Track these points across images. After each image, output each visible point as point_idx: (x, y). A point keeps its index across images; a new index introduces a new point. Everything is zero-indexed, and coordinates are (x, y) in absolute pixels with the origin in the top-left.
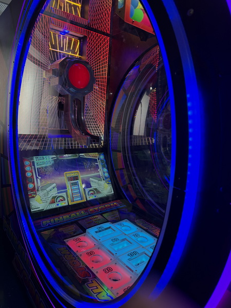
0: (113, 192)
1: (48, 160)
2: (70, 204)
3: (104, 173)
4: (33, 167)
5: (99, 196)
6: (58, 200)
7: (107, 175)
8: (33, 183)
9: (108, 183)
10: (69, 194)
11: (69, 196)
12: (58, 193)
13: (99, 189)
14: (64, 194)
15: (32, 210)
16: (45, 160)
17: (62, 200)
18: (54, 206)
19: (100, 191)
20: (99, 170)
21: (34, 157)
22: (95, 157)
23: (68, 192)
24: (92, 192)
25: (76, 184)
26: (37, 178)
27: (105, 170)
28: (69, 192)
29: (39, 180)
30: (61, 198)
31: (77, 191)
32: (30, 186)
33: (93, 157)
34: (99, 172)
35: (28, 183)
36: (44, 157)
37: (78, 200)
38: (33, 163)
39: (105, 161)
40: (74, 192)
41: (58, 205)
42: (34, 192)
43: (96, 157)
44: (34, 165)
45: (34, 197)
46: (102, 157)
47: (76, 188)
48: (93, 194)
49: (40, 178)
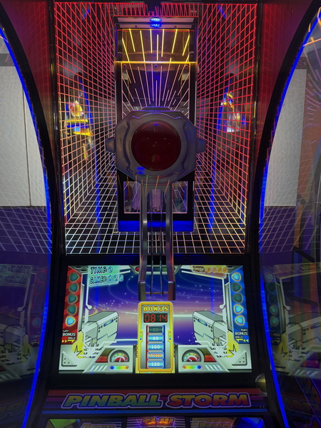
0: (249, 366)
1: (112, 274)
2: (137, 372)
3: (235, 315)
4: (83, 285)
5: (209, 368)
6: (113, 359)
7: (241, 320)
8: (76, 316)
9: (240, 342)
10: (139, 350)
11: (139, 354)
12: (119, 343)
13: (212, 352)
14: (129, 349)
15: (61, 368)
16: (107, 274)
17: (122, 361)
18: (103, 368)
19: (215, 356)
20: (221, 307)
21: (90, 267)
22: (217, 274)
23: (139, 346)
24: (192, 355)
25: (161, 330)
26: (85, 307)
27: (240, 308)
28: (142, 345)
29: (87, 311)
30: (121, 356)
31: (159, 347)
32: (70, 321)
33: (212, 274)
34: (221, 311)
35: (67, 315)
36: (107, 267)
37: (156, 367)
38: (85, 277)
39: (242, 287)
40: (152, 347)
41: (112, 368)
42: (74, 334)
43: (221, 275)
44: (85, 282)
45: (70, 343)
46: (237, 276)
47: (157, 338)
48: (194, 360)
49: (90, 307)
